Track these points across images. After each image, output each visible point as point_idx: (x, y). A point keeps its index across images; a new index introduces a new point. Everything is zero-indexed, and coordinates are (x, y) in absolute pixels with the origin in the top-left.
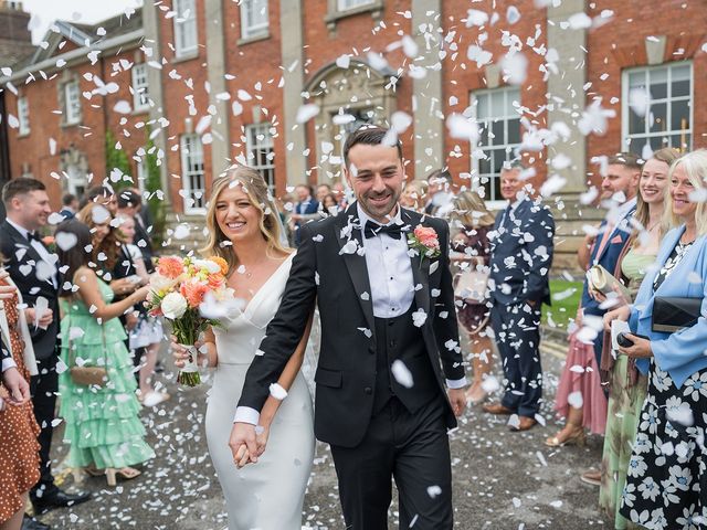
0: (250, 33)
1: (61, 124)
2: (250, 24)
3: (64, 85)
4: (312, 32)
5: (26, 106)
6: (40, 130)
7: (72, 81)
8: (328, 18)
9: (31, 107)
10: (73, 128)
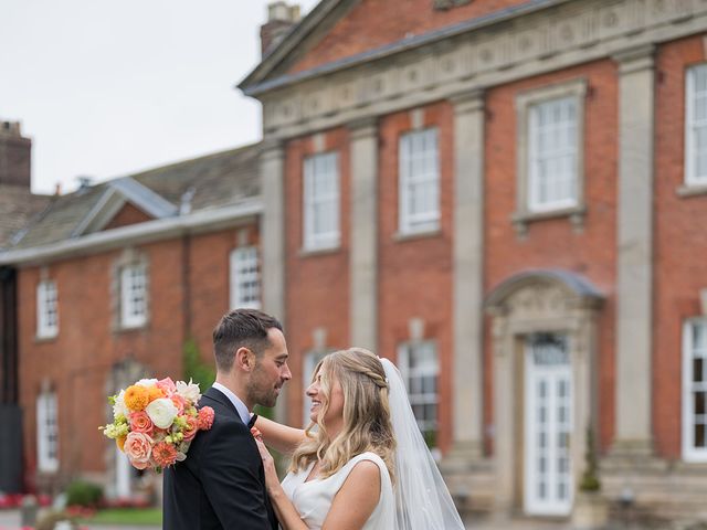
0: (413, 224)
1: (113, 325)
2: (413, 210)
3: (121, 270)
4: (495, 233)
5: (53, 293)
6: (75, 333)
7: (135, 263)
8: (517, 216)
9: (59, 299)
10: (132, 334)
